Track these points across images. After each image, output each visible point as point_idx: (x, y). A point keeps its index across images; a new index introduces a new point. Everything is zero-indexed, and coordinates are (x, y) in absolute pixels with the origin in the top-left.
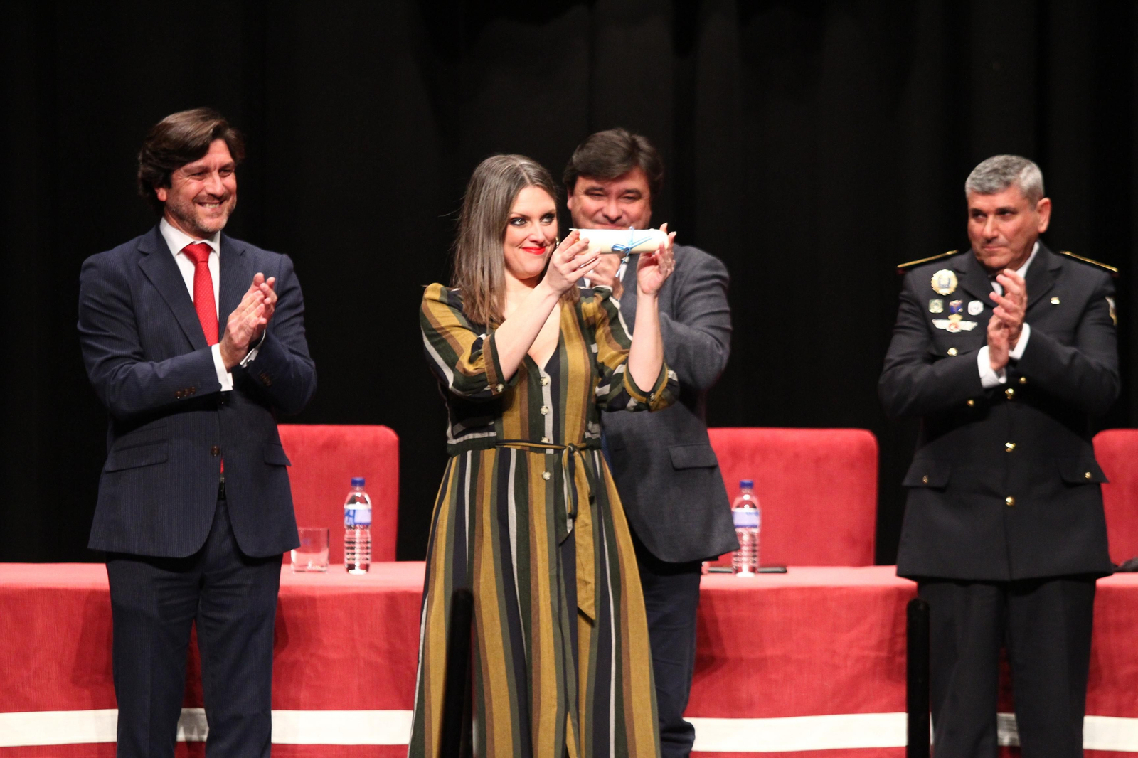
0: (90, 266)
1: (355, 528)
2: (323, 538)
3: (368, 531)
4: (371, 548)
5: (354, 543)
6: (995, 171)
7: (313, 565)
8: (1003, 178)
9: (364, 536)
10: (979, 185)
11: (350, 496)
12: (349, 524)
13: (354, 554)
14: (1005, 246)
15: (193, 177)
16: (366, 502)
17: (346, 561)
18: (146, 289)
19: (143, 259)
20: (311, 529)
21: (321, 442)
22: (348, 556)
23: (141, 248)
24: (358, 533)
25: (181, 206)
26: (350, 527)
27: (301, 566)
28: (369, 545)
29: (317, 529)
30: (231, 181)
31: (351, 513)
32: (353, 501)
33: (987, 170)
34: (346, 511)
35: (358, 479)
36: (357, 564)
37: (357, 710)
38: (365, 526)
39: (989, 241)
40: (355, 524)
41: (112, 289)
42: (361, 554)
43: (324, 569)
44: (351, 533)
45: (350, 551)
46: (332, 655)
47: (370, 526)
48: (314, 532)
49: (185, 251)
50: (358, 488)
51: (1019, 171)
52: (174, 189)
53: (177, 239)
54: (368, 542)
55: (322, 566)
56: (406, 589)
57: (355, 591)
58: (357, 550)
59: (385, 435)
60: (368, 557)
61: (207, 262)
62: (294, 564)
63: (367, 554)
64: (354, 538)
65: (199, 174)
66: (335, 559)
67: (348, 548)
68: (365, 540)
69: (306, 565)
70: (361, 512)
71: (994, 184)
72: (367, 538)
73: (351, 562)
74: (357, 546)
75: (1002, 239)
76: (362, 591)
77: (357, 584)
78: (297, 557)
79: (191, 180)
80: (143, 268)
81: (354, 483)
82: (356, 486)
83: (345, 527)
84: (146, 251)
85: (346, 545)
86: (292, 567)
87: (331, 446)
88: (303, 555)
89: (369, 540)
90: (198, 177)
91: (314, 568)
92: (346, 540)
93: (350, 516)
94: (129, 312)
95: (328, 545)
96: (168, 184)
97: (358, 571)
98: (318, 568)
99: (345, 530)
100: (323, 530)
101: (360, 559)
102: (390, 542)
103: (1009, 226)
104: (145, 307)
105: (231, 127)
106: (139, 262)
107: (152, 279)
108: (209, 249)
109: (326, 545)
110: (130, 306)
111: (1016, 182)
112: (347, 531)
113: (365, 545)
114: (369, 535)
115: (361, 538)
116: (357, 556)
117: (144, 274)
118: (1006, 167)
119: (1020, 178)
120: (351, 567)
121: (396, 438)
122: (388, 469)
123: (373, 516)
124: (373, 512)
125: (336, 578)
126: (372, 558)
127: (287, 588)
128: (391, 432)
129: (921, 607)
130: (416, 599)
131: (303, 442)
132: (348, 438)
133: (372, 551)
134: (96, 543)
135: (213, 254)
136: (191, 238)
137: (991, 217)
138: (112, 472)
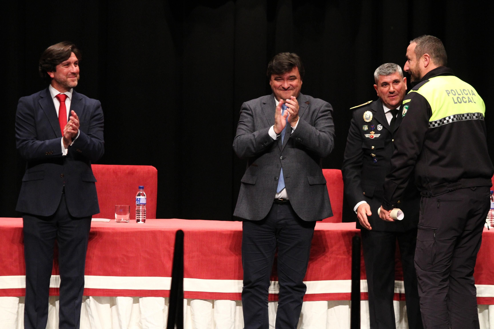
0: (21, 101)
1: (140, 206)
2: (128, 209)
5: (139, 211)
9: (144, 209)
10: (384, 72)
11: (138, 193)
12: (137, 204)
13: (139, 215)
16: (145, 196)
17: (136, 218)
18: (41, 111)
19: (41, 99)
21: (127, 172)
26: (138, 205)
27: (118, 220)
28: (145, 212)
29: (125, 206)
31: (139, 200)
32: (139, 195)
34: (137, 199)
36: (141, 219)
38: (144, 204)
42: (142, 215)
43: (128, 221)
45: (138, 214)
46: (130, 255)
48: (123, 207)
50: (141, 190)
53: (54, 92)
54: (145, 211)
55: (127, 220)
56: (159, 229)
57: (139, 230)
58: (141, 214)
59: (153, 169)
61: (64, 101)
63: (145, 215)
66: (132, 217)
67: (137, 213)
69: (121, 220)
70: (143, 199)
71: (391, 71)
72: (145, 209)
73: (138, 219)
76: (142, 230)
77: (140, 227)
78: (117, 217)
79: (64, 68)
80: (40, 103)
81: (140, 188)
84: (42, 96)
85: (137, 212)
87: (131, 173)
88: (120, 216)
89: (145, 210)
91: (124, 221)
94: (33, 120)
95: (129, 212)
98: (126, 221)
100: (127, 206)
102: (154, 211)
104: (39, 118)
106: (39, 101)
107: (43, 108)
108: (66, 97)
109: (128, 212)
110: (33, 118)
114: (145, 208)
116: (141, 216)
117: (40, 105)
119: (398, 69)
120: (138, 221)
121: (157, 170)
122: (153, 182)
123: (147, 201)
124: (147, 199)
125: (132, 225)
126: (146, 217)
127: (113, 229)
128: (155, 168)
129: (358, 239)
130: (163, 233)
131: (120, 172)
132: (138, 170)
133: (147, 214)
134: (18, 209)
135: (68, 99)
136: (60, 92)
137: (391, 84)
138: (25, 182)
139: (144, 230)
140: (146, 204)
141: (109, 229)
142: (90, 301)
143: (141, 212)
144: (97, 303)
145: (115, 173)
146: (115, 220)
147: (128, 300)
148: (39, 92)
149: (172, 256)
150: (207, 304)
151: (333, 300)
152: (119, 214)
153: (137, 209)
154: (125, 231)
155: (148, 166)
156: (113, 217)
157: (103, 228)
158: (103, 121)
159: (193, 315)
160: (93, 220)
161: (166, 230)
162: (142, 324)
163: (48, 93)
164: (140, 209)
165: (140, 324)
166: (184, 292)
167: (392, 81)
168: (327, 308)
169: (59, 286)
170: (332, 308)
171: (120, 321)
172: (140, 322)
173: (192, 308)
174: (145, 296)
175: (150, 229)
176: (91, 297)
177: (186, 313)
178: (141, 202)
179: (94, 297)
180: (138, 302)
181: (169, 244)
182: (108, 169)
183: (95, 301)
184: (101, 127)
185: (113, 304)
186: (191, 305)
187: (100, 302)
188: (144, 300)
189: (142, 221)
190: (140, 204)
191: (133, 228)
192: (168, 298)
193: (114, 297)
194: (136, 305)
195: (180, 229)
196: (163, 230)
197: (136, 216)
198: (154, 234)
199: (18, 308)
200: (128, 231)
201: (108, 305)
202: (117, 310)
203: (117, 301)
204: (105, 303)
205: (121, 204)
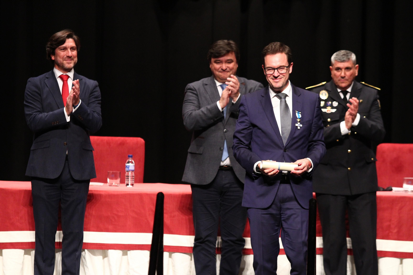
0: (29, 81)
1: (129, 171)
2: (118, 175)
3: (133, 173)
4: (135, 178)
5: (129, 176)
6: (344, 55)
7: (115, 184)
8: (347, 57)
9: (132, 174)
12: (127, 170)
13: (128, 180)
14: (347, 80)
15: (62, 51)
17: (126, 183)
18: (46, 89)
19: (47, 80)
20: (114, 172)
21: (119, 143)
22: (126, 181)
23: (47, 76)
24: (130, 173)
25: (58, 61)
27: (110, 184)
28: (134, 177)
29: (116, 172)
30: (75, 53)
31: (128, 167)
32: (129, 162)
33: (342, 54)
34: (126, 166)
35: (130, 155)
36: (130, 184)
37: (128, 232)
38: (132, 171)
39: (343, 77)
40: (129, 170)
41: (34, 89)
42: (131, 180)
43: (118, 185)
44: (127, 173)
45: (127, 179)
46: (120, 214)
47: (134, 171)
48: (115, 173)
49: (61, 77)
50: (130, 158)
51: (351, 55)
52: (56, 55)
53: (58, 73)
54: (133, 176)
55: (118, 184)
56: (145, 192)
57: (128, 193)
58: (130, 179)
60: (133, 181)
61: (67, 81)
62: (108, 183)
63: (133, 180)
64: (129, 175)
65: (63, 49)
66: (122, 182)
67: (126, 178)
68: (132, 176)
69: (112, 184)
70: (131, 166)
71: (345, 59)
72: (133, 175)
73: (128, 183)
74: (130, 177)
75: (347, 77)
76: (131, 193)
77: (129, 190)
78: (110, 181)
79: (61, 52)
80: (46, 83)
81: (129, 156)
82: (130, 157)
83: (126, 171)
85: (126, 177)
86: (108, 184)
87: (122, 144)
88: (111, 180)
89: (134, 176)
90: (63, 51)
91: (115, 185)
92: (126, 175)
93: (127, 168)
94: (39, 97)
95: (120, 177)
96: (54, 54)
97: (130, 186)
98: (116, 185)
99: (125, 172)
100: (118, 172)
101: (131, 182)
102: (141, 177)
103: (348, 73)
104: (44, 96)
105: (76, 35)
106: (45, 81)
107: (48, 86)
110: (40, 95)
111: (351, 59)
112: (126, 173)
113: (132, 178)
114: (134, 174)
115: (131, 175)
116: (130, 181)
117: (46, 84)
118: (347, 53)
119: (351, 57)
120: (128, 185)
121: (144, 141)
123: (135, 168)
124: (135, 166)
125: (122, 188)
126: (135, 181)
127: (105, 191)
128: (142, 140)
129: (314, 201)
130: (148, 195)
131: (113, 143)
133: (135, 179)
134: (27, 173)
135: (69, 78)
136: (63, 72)
137: (343, 70)
138: (33, 150)
139: (132, 193)
141: (102, 191)
142: (85, 253)
144: (92, 255)
145: (109, 143)
147: (118, 253)
148: (45, 74)
150: (186, 257)
152: (111, 178)
153: (127, 175)
154: (116, 193)
155: (136, 138)
156: (105, 182)
157: (97, 191)
158: (100, 98)
159: (174, 265)
160: (91, 183)
161: (151, 193)
163: (53, 74)
167: (344, 67)
169: (61, 241)
171: (111, 270)
172: (128, 272)
173: (174, 261)
174: (133, 250)
175: (137, 192)
176: (86, 250)
179: (89, 250)
180: (126, 254)
182: (102, 141)
183: (90, 254)
184: (99, 103)
185: (105, 256)
186: (172, 257)
187: (94, 254)
188: (132, 253)
191: (123, 191)
193: (106, 250)
194: (125, 257)
195: (160, 192)
196: (148, 193)
198: (141, 196)
200: (119, 193)
201: (101, 257)
202: (109, 261)
203: (108, 253)
204: (98, 255)
205: (112, 170)
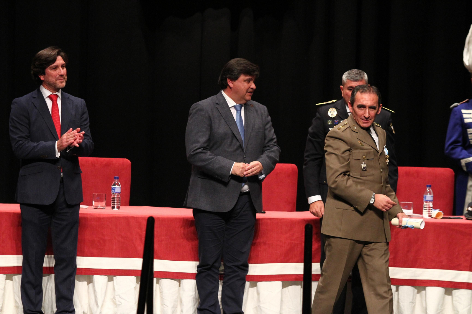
1: (115, 194)
2: (104, 197)
5: (115, 199)
10: (352, 78)
11: (114, 182)
12: (113, 192)
13: (114, 203)
15: (53, 70)
16: (119, 185)
18: (35, 111)
19: (34, 100)
21: (104, 163)
23: (33, 96)
26: (113, 193)
28: (120, 200)
31: (114, 189)
32: (114, 185)
34: (112, 188)
36: (116, 206)
37: (114, 257)
38: (118, 193)
42: (117, 203)
43: (104, 208)
46: (106, 238)
49: (49, 97)
53: (46, 93)
54: (119, 199)
55: (103, 207)
56: (132, 216)
57: (114, 216)
58: (116, 202)
59: (127, 162)
61: (57, 101)
63: (119, 203)
66: (108, 204)
67: (112, 201)
70: (117, 188)
71: (358, 78)
72: (119, 197)
73: (113, 206)
76: (117, 216)
77: (115, 213)
78: (95, 204)
80: (34, 103)
81: (115, 178)
84: (35, 96)
85: (112, 200)
87: (108, 165)
88: (97, 203)
89: (120, 198)
90: (55, 70)
96: (44, 73)
97: (116, 209)
99: (111, 194)
100: (104, 194)
102: (128, 199)
107: (37, 107)
114: (120, 197)
116: (116, 204)
120: (113, 207)
121: (130, 163)
122: (128, 174)
123: (121, 190)
124: (121, 188)
125: (108, 211)
126: (121, 204)
127: (90, 214)
128: (129, 161)
129: (310, 227)
130: (136, 219)
131: (98, 164)
132: (114, 162)
133: (121, 202)
135: (58, 98)
136: (52, 92)
139: (118, 216)
140: (120, 192)
141: (87, 214)
143: (116, 200)
145: (93, 164)
146: (93, 206)
147: (104, 278)
148: (32, 92)
149: (143, 239)
150: (174, 283)
151: (287, 280)
154: (102, 216)
155: (123, 159)
156: (91, 204)
157: (82, 214)
159: (161, 292)
161: (138, 216)
162: (115, 300)
164: (115, 197)
165: (113, 299)
166: (154, 272)
168: (281, 288)
170: (286, 288)
171: (96, 297)
172: (114, 298)
173: (161, 287)
174: (119, 275)
175: (124, 215)
177: (155, 291)
178: (116, 191)
180: (112, 280)
181: (141, 229)
182: (87, 161)
185: (90, 281)
186: (160, 283)
187: (78, 280)
188: (118, 279)
189: (117, 208)
190: (115, 193)
191: (109, 214)
192: (139, 277)
193: (91, 276)
194: (110, 283)
195: (150, 216)
196: (135, 216)
197: (112, 203)
198: (127, 219)
199: (5, 284)
200: (104, 216)
201: (85, 283)
202: (94, 287)
203: (93, 279)
204: (83, 281)
205: (97, 192)
